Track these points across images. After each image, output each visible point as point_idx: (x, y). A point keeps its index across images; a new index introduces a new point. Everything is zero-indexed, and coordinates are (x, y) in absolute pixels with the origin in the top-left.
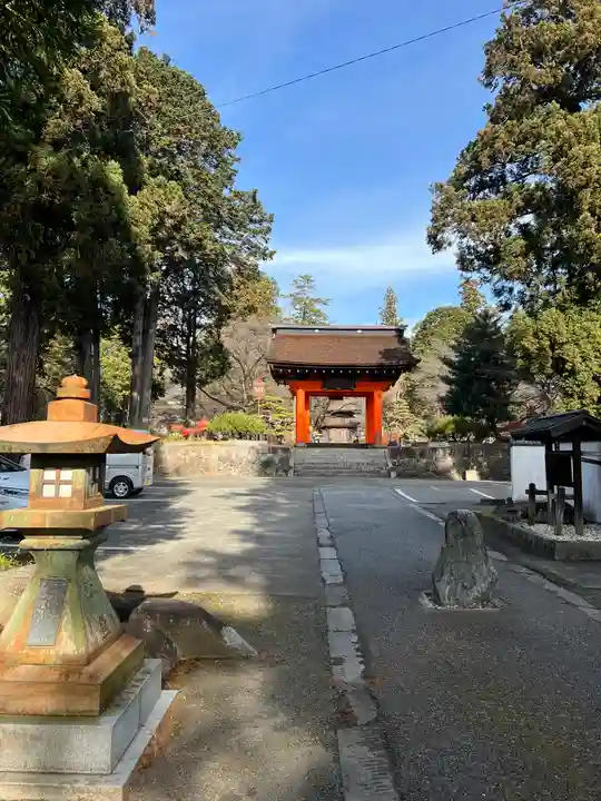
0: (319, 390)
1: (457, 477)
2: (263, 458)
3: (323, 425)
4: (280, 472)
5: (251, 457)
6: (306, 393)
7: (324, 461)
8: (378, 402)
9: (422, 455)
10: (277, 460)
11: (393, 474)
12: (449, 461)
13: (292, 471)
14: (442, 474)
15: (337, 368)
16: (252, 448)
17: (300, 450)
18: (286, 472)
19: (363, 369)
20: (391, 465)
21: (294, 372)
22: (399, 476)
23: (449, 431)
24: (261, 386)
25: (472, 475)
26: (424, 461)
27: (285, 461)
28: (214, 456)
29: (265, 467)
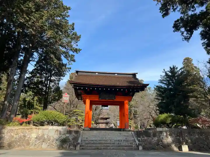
0: (97, 100)
1: (176, 149)
2: (64, 137)
3: (97, 122)
4: (71, 147)
5: (56, 136)
6: (91, 101)
7: (99, 139)
8: (127, 106)
9: (154, 135)
10: (71, 138)
11: (141, 148)
12: (169, 139)
13: (79, 146)
14: (166, 148)
15: (106, 87)
16: (57, 130)
17: (86, 132)
18: (75, 146)
19: (120, 88)
20: (137, 142)
21: (84, 89)
22: (144, 149)
23: (169, 121)
24: (67, 97)
25: (185, 148)
26: (156, 139)
27: (76, 139)
28: (34, 136)
29: (63, 142)
